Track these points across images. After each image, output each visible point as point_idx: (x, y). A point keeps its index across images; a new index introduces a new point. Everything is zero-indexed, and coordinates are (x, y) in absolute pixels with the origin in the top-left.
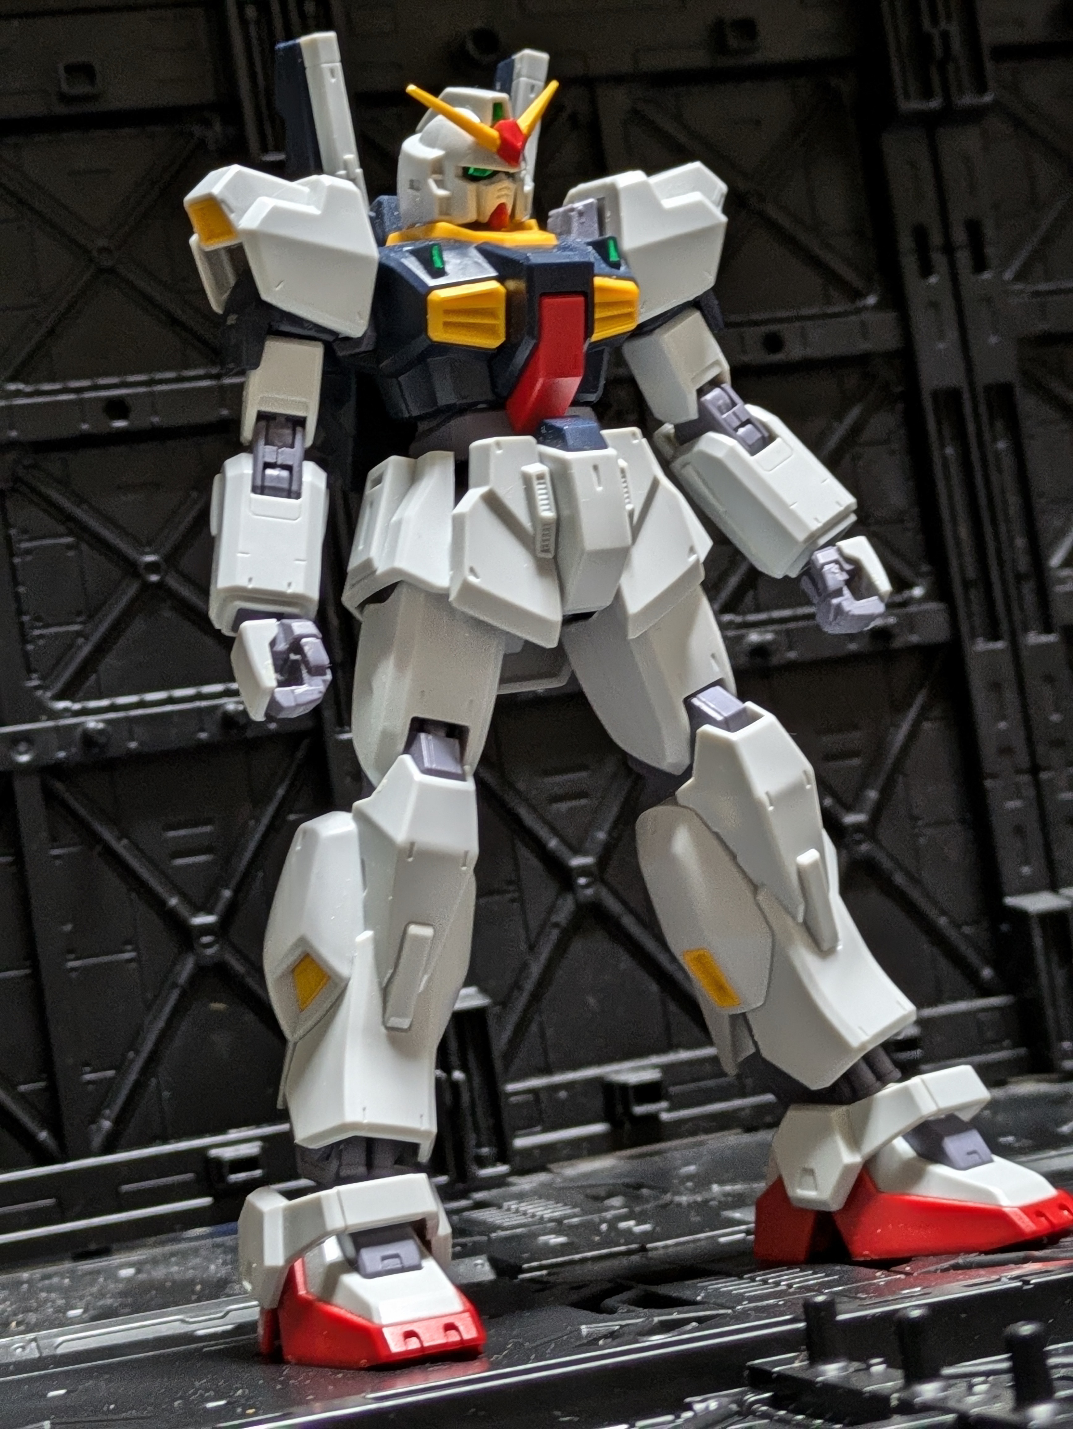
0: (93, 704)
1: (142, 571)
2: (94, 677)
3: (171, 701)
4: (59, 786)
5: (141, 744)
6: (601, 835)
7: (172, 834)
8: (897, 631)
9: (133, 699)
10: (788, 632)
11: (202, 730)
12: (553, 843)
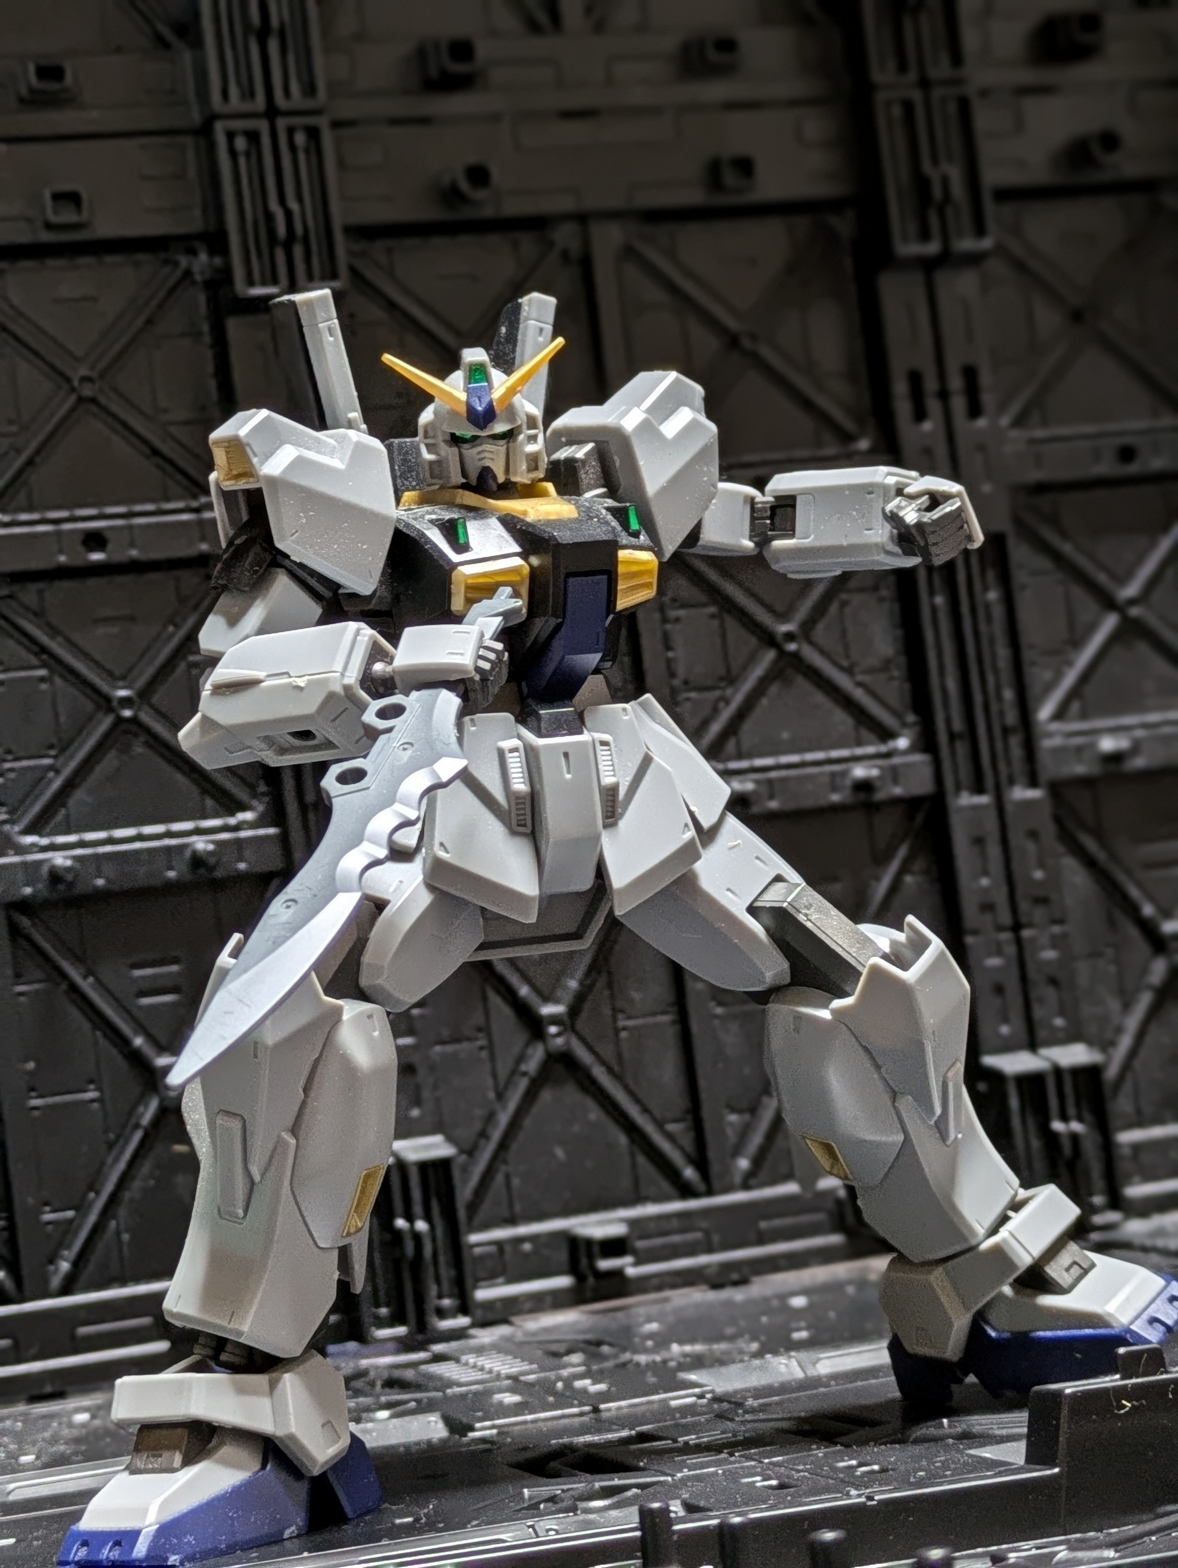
0: (61, 839)
1: (115, 704)
2: (63, 811)
3: (140, 838)
4: (25, 922)
5: (108, 880)
6: (573, 984)
7: (138, 973)
8: (878, 784)
9: (102, 835)
10: (770, 782)
11: (171, 868)
12: (524, 991)
